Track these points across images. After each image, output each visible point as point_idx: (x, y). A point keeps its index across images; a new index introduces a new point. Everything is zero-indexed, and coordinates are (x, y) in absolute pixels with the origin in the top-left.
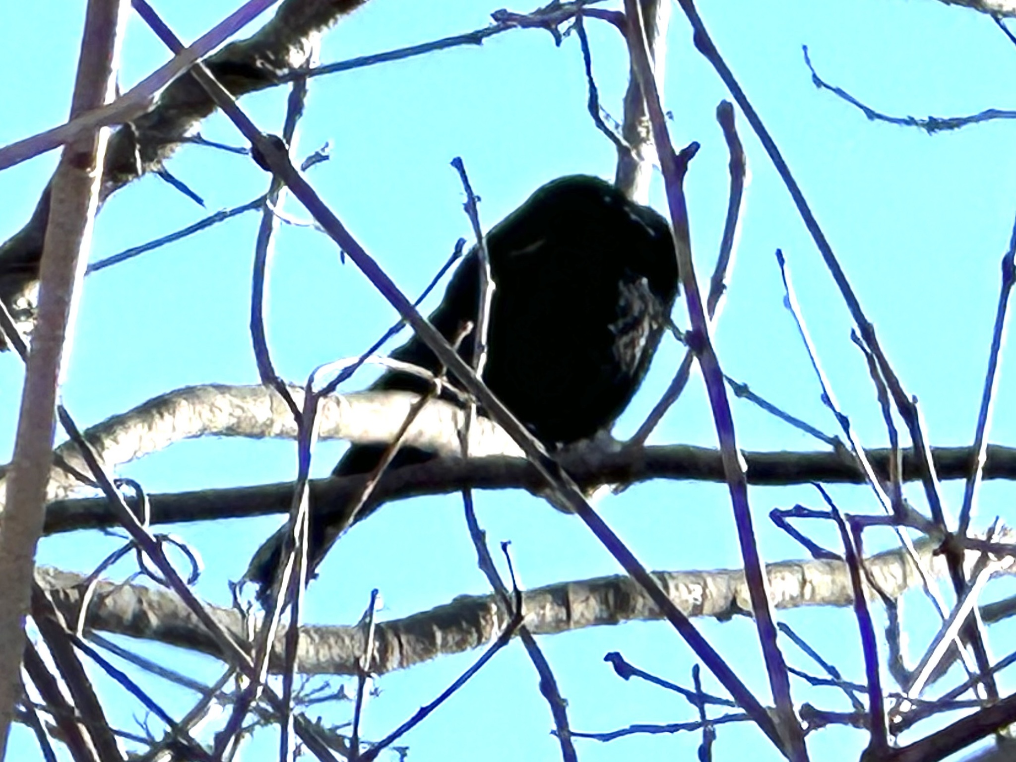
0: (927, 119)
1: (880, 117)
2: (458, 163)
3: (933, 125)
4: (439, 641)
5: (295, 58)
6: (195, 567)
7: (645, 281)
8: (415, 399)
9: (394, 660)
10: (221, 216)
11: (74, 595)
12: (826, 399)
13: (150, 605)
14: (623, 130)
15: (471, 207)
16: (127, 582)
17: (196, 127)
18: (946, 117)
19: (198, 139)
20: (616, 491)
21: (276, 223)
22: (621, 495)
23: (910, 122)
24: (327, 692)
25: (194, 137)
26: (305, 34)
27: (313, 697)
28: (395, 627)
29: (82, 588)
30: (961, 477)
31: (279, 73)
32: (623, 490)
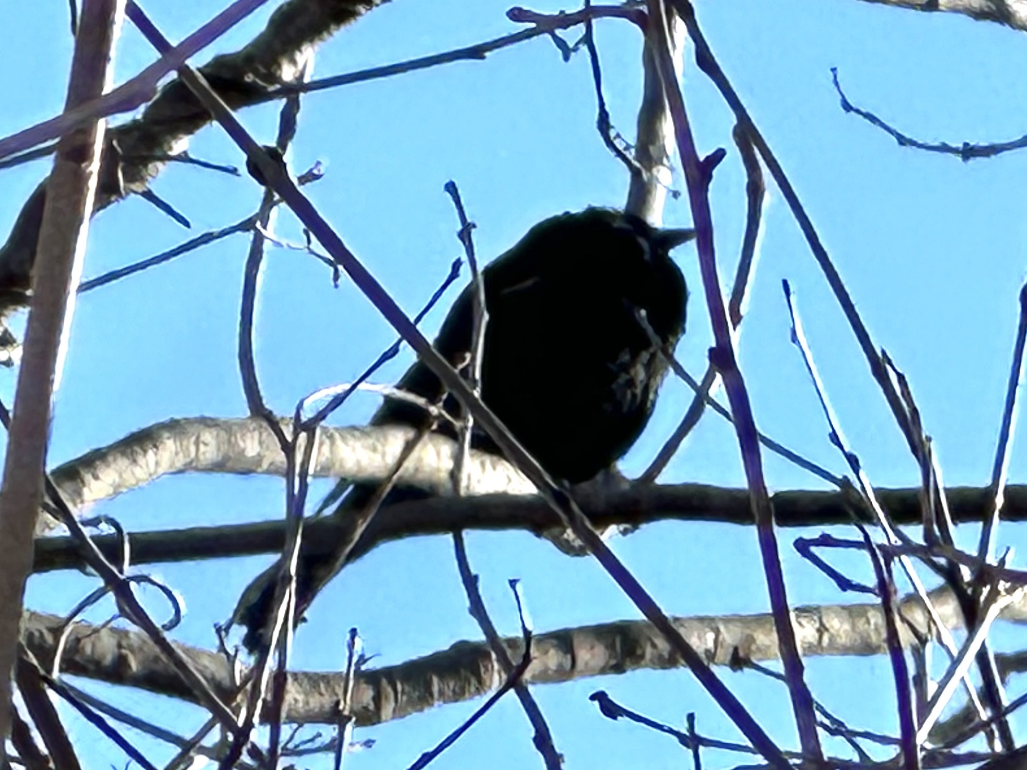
0: (961, 145)
1: (913, 143)
2: (451, 188)
3: (968, 152)
4: (435, 689)
5: (288, 73)
6: (178, 611)
7: (643, 312)
8: (411, 434)
9: (388, 708)
10: (207, 238)
11: (49, 639)
12: (834, 438)
13: (131, 648)
14: (637, 151)
15: (465, 234)
16: (104, 626)
17: (181, 145)
18: (983, 144)
19: (184, 158)
20: (625, 533)
21: (267, 246)
22: (629, 536)
23: (944, 148)
24: (318, 743)
25: (179, 155)
26: (298, 47)
27: (302, 747)
28: (390, 673)
29: (57, 632)
30: (976, 519)
31: (271, 89)
32: (632, 531)
